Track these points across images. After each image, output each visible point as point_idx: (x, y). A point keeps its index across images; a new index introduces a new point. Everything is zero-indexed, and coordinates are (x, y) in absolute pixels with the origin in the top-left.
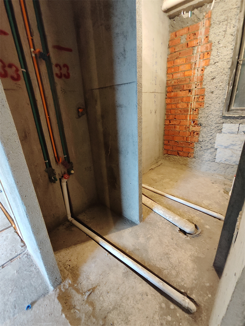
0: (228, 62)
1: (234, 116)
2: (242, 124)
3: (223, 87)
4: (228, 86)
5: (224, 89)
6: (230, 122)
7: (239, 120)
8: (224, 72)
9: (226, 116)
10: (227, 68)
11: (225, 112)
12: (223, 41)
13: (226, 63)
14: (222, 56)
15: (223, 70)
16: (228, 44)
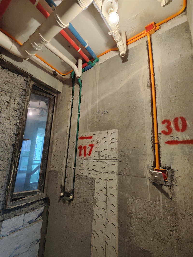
0: (11, 137)
1: (20, 205)
2: (28, 213)
3: (4, 167)
4: (14, 167)
5: (5, 169)
6: (14, 215)
7: (24, 209)
8: (6, 147)
9: (11, 208)
10: (9, 144)
11: (10, 202)
12: (5, 111)
13: (9, 138)
14: (4, 128)
15: (4, 145)
16: (11, 118)
